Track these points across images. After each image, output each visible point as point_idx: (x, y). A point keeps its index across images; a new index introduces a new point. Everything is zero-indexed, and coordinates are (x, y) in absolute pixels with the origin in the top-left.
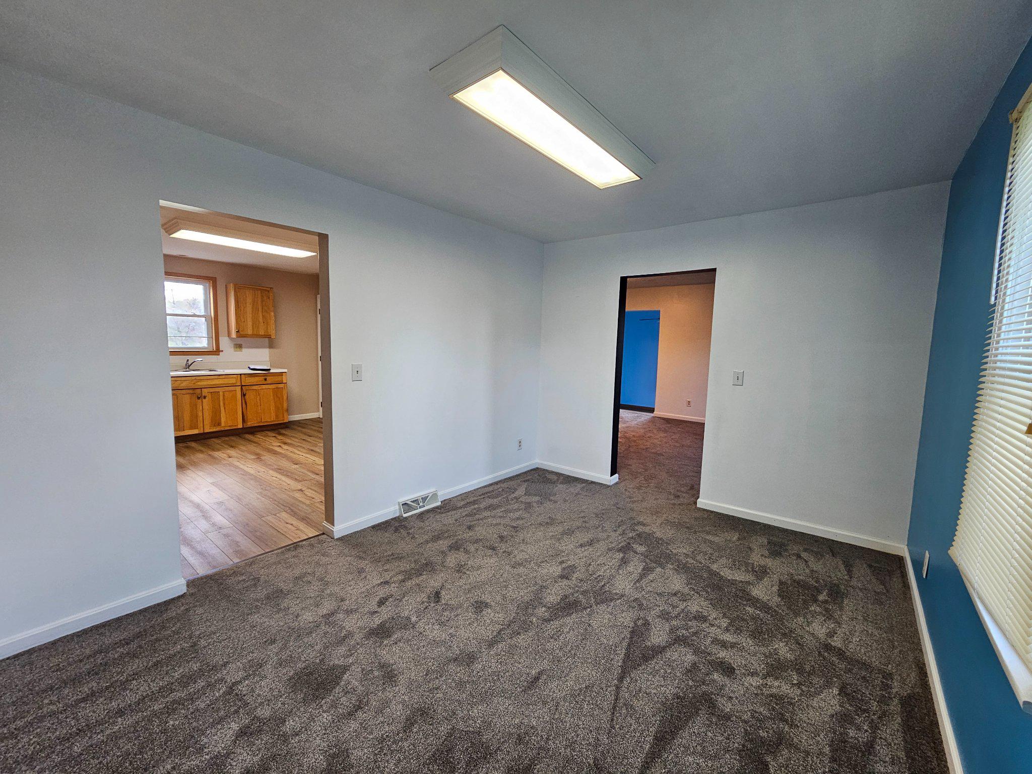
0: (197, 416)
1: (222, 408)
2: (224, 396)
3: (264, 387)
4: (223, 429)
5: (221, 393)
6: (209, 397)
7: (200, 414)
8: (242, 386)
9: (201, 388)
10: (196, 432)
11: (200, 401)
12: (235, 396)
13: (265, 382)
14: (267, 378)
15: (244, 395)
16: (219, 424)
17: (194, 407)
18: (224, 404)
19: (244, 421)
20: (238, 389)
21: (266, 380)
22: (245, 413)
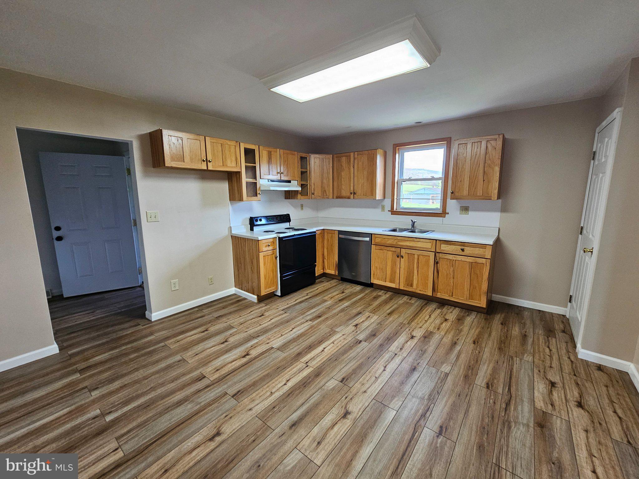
0: (395, 272)
1: (416, 272)
2: (418, 259)
3: (459, 258)
4: (414, 290)
5: (416, 257)
6: (406, 257)
7: (398, 271)
8: (436, 253)
9: (401, 248)
10: (392, 285)
11: (399, 259)
12: (427, 262)
13: (461, 253)
14: (466, 249)
15: (436, 263)
16: (412, 285)
17: (394, 264)
18: (418, 267)
19: (434, 290)
20: (432, 255)
21: (463, 250)
22: (436, 281)
